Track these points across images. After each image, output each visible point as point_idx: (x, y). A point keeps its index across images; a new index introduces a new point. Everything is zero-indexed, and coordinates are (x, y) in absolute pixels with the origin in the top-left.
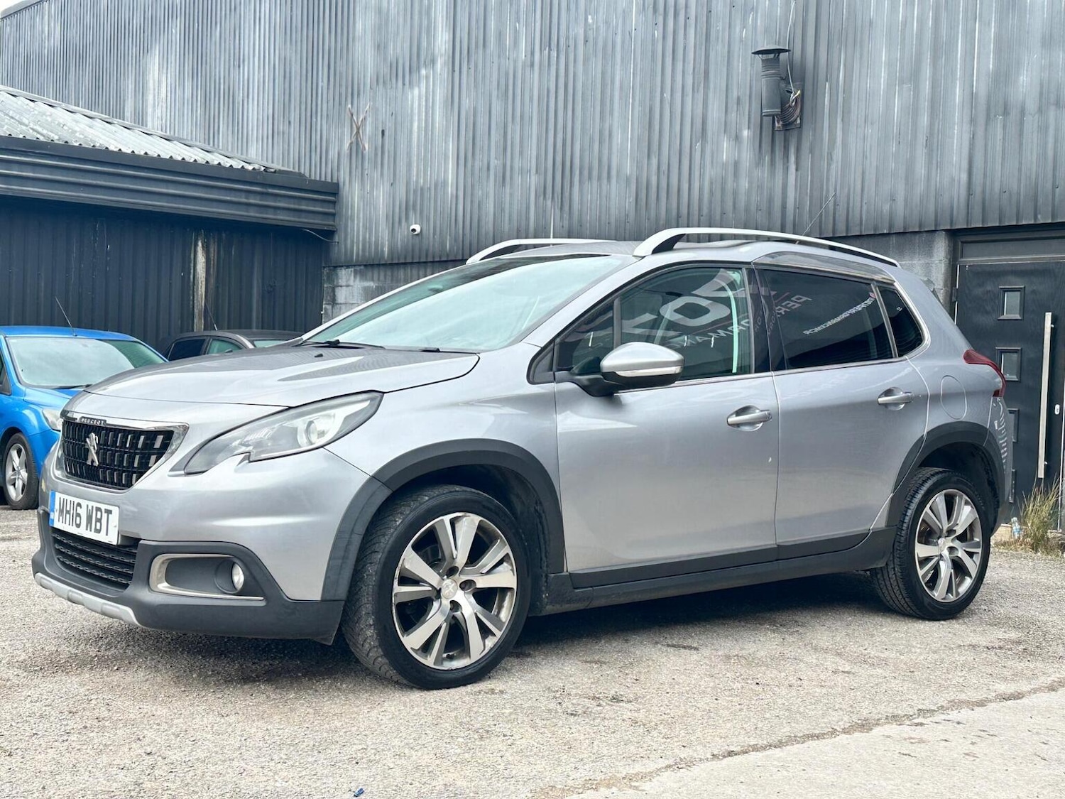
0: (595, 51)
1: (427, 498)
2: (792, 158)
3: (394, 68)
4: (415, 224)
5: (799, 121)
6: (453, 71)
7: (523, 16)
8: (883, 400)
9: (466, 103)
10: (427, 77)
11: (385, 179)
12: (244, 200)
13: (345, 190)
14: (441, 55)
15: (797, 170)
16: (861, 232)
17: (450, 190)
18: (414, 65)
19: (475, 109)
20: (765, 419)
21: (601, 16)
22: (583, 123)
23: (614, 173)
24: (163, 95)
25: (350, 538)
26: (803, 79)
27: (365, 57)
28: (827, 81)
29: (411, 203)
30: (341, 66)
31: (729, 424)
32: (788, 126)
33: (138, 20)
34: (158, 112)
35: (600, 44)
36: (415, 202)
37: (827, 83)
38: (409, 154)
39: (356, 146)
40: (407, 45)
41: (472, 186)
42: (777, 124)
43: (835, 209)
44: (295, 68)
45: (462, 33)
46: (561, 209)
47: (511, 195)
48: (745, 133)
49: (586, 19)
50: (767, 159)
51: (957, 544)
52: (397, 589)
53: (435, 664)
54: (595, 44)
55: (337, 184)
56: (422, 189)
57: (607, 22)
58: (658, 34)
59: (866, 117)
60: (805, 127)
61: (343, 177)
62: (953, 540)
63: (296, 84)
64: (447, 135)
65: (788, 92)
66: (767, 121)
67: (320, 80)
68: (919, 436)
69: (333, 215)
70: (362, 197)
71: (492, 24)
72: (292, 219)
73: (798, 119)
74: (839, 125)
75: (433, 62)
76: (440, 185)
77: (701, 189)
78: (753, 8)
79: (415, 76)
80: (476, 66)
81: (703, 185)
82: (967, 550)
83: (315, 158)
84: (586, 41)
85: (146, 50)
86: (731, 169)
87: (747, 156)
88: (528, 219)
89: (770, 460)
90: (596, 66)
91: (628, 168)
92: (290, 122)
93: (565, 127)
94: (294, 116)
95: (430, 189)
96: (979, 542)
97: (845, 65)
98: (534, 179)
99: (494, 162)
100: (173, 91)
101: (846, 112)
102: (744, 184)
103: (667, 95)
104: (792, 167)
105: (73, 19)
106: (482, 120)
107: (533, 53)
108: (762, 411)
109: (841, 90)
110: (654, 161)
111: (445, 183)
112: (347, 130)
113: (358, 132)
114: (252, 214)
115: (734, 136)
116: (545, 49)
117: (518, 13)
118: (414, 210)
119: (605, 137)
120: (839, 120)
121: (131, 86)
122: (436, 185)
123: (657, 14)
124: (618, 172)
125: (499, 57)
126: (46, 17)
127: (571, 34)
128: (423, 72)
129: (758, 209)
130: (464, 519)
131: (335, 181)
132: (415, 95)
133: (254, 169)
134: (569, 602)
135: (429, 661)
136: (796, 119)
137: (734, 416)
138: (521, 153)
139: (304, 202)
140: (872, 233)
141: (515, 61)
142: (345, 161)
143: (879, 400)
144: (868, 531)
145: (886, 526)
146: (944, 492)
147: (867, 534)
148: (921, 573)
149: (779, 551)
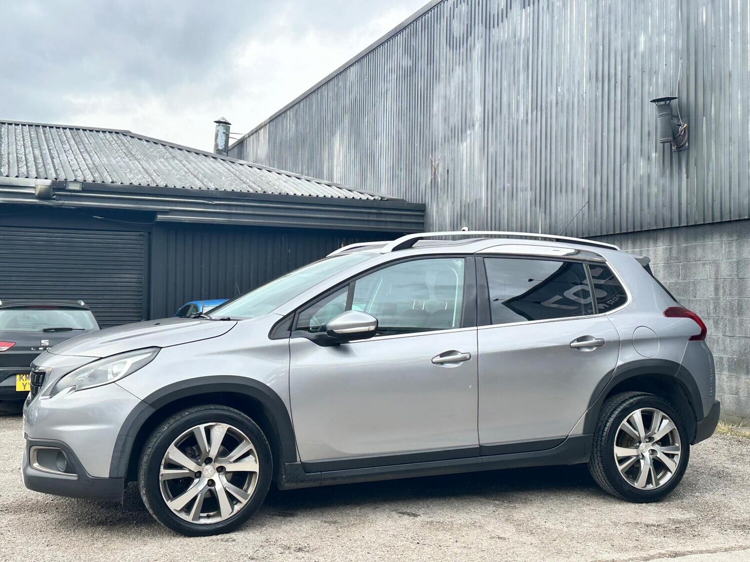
0: (562, 109)
1: (187, 413)
2: (684, 170)
3: (453, 130)
4: (466, 226)
5: (687, 144)
6: (484, 130)
7: (521, 92)
8: (576, 344)
9: (491, 150)
10: (470, 135)
11: (449, 199)
12: (366, 218)
13: (429, 209)
14: (478, 121)
15: (687, 177)
16: (730, 218)
17: (484, 204)
18: (464, 130)
19: (496, 152)
20: (464, 359)
21: (566, 87)
22: (556, 156)
23: (575, 187)
24: (341, 158)
25: (126, 438)
26: (688, 116)
27: (438, 127)
28: (704, 116)
29: (463, 215)
30: (427, 132)
31: (433, 363)
32: (680, 148)
33: (329, 118)
34: (339, 169)
35: (565, 103)
36: (465, 214)
37: (704, 118)
38: (461, 183)
39: (434, 182)
40: (460, 117)
41: (495, 201)
42: (673, 148)
43: (713, 204)
44: (404, 137)
45: (489, 106)
46: (545, 213)
47: (517, 205)
48: (654, 155)
49: (557, 89)
50: (668, 172)
51: (657, 447)
52: (163, 471)
53: (193, 520)
54: (562, 105)
55: (425, 205)
56: (468, 205)
57: (568, 90)
58: (599, 94)
59: (730, 139)
60: (691, 148)
61: (428, 200)
62: (653, 445)
63: (404, 145)
64: (481, 170)
65: (679, 125)
66: (667, 145)
67: (416, 142)
68: (612, 368)
69: (423, 223)
70: (437, 212)
71: (505, 98)
72: (397, 228)
73: (687, 143)
74: (713, 146)
75: (473, 125)
76: (477, 202)
77: (627, 194)
78: (656, 72)
79: (464, 135)
80: (496, 127)
81: (629, 191)
82: (665, 452)
83: (414, 189)
84: (557, 104)
85: (333, 134)
86: (646, 179)
87: (655, 170)
88: (526, 220)
89: (470, 386)
90: (563, 119)
91: (584, 183)
92: (401, 169)
93: (546, 160)
94: (403, 166)
95: (472, 204)
96: (678, 447)
97: (715, 104)
98: (529, 195)
99: (507, 185)
100: (345, 156)
101: (717, 135)
102: (654, 189)
103: (605, 134)
104: (684, 176)
105: (301, 119)
106: (500, 160)
107: (527, 115)
108: (462, 354)
109: (713, 121)
110: (599, 177)
111: (480, 200)
112: (430, 171)
113: (435, 172)
114: (371, 226)
115: (647, 158)
116: (534, 111)
117: (518, 91)
118: (465, 218)
119: (569, 163)
120: (713, 142)
121: (327, 156)
122: (476, 202)
123: (598, 82)
124: (577, 186)
125: (509, 118)
126: (288, 120)
127: (549, 99)
128: (468, 132)
129: (664, 206)
130: (216, 427)
131: (424, 203)
132: (464, 147)
133: (374, 199)
134: (302, 481)
135: (189, 518)
136: (685, 144)
137: (439, 357)
138: (522, 178)
139: (404, 217)
140: (738, 219)
141: (518, 120)
142: (429, 190)
143: (571, 344)
144: (565, 437)
145: (583, 433)
146: (641, 409)
147: (565, 439)
148: (620, 468)
149: (481, 450)
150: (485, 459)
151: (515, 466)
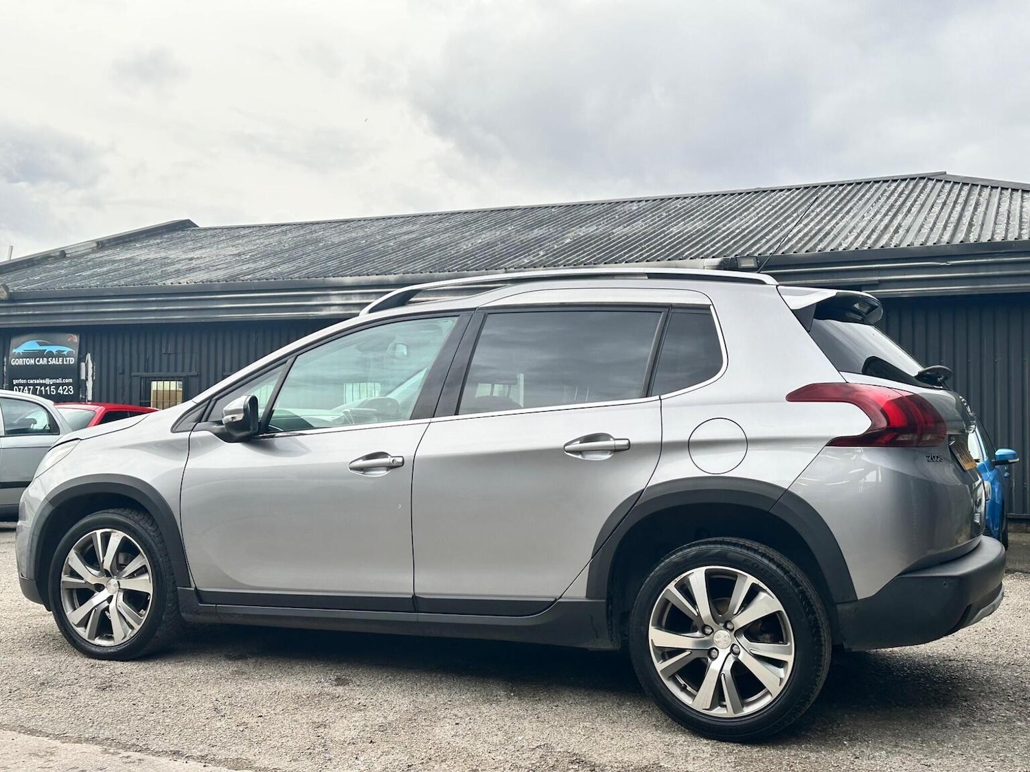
31: (350, 469)
52: (64, 578)
53: (88, 638)
89: (400, 506)
134: (196, 612)
137: (361, 460)
143: (566, 447)
144: (553, 600)
145: (587, 597)
146: (704, 569)
147: (553, 602)
148: (660, 666)
149: (415, 603)
150: (423, 617)
151: (476, 636)
